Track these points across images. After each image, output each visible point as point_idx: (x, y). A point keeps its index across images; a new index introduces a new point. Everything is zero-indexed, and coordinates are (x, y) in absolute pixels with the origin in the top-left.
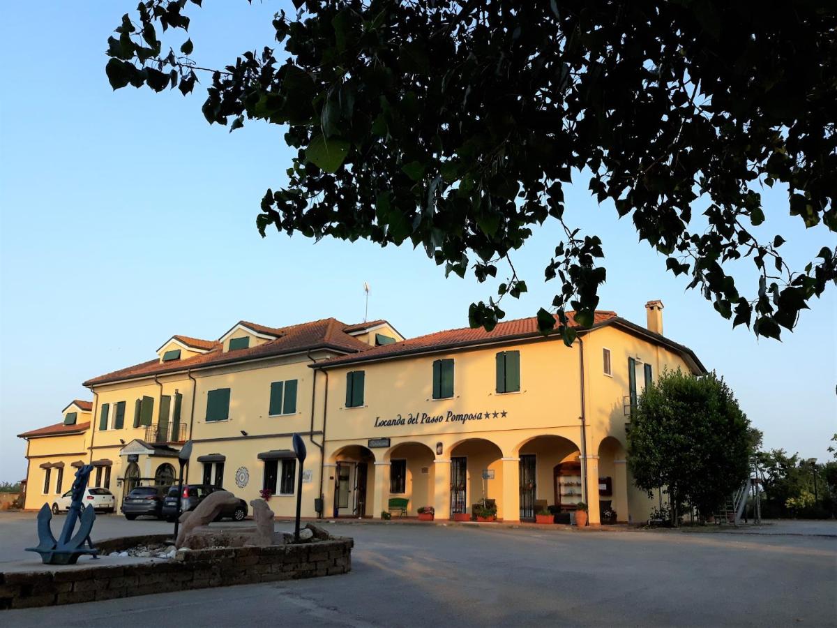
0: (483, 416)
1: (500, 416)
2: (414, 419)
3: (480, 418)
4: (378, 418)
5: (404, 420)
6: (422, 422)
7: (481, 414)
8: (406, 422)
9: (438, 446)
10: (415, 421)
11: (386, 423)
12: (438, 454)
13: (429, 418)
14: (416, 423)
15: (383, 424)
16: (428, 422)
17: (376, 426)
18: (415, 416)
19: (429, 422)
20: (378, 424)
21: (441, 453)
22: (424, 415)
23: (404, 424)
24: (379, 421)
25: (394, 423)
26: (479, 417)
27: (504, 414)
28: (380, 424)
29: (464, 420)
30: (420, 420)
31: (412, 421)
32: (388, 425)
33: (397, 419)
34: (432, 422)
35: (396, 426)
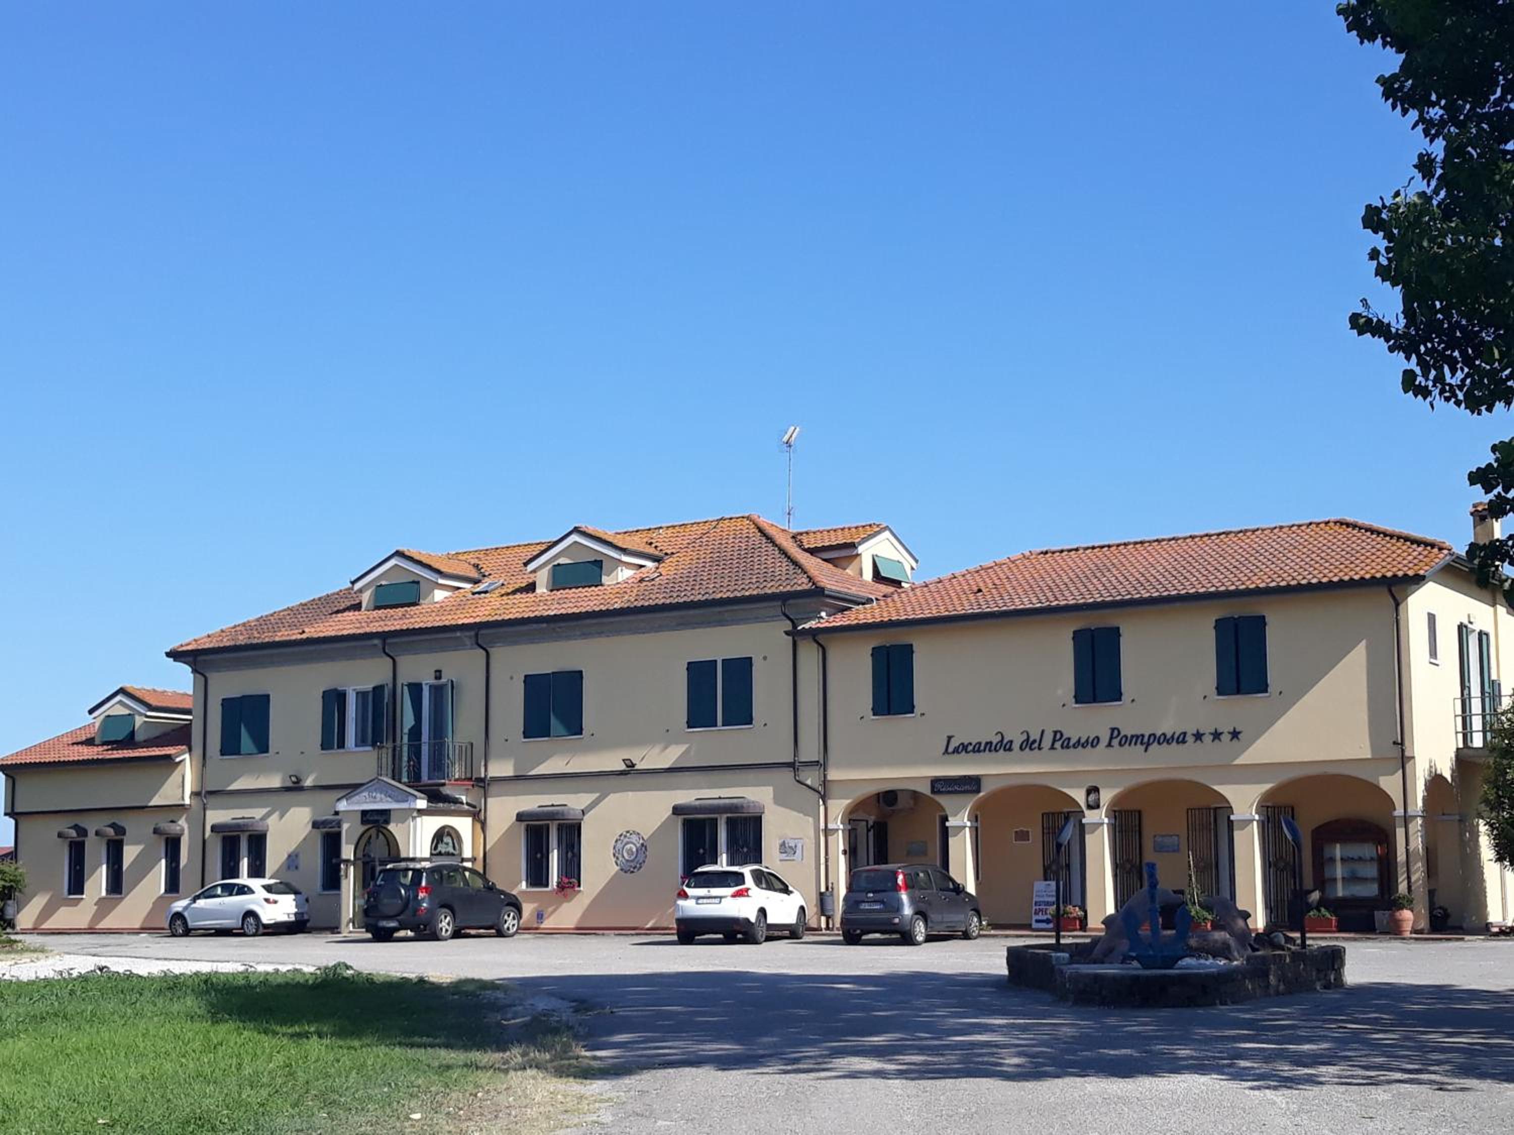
0: (1190, 739)
1: (1226, 738)
2: (1034, 741)
3: (1184, 742)
4: (949, 738)
5: (1011, 742)
6: (1052, 748)
7: (1185, 734)
8: (1016, 746)
9: (1089, 793)
10: (1036, 745)
11: (970, 748)
12: (1090, 807)
13: (1069, 739)
14: (1040, 748)
15: (963, 748)
16: (1066, 745)
17: (946, 751)
18: (1035, 736)
19: (1068, 747)
20: (950, 750)
21: (1097, 806)
22: (1055, 733)
23: (1010, 749)
24: (954, 744)
25: (989, 747)
26: (1181, 739)
27: (1235, 734)
28: (956, 751)
29: (1148, 744)
30: (1047, 742)
31: (1029, 744)
32: (973, 751)
33: (996, 740)
34: (1074, 746)
35: (994, 754)
